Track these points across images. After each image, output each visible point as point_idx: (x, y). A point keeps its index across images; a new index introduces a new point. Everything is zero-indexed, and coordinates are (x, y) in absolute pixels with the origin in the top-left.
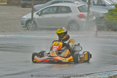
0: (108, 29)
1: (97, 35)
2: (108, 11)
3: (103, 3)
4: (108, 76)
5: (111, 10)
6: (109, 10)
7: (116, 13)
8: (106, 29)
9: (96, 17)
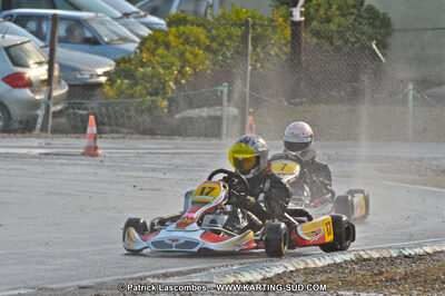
0: (114, 128)
1: (96, 148)
2: (113, 63)
3: (88, 34)
4: (260, 277)
5: (123, 59)
6: (115, 61)
7: (142, 70)
8: (107, 128)
9: (70, 86)
